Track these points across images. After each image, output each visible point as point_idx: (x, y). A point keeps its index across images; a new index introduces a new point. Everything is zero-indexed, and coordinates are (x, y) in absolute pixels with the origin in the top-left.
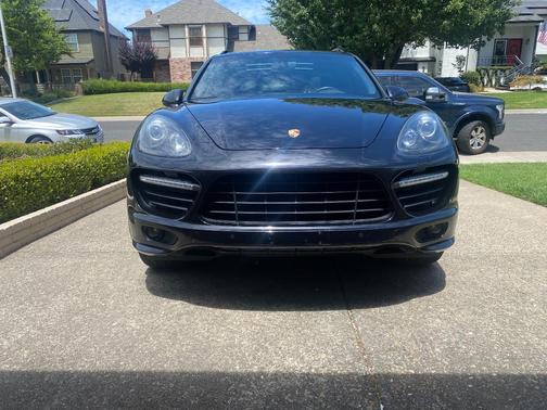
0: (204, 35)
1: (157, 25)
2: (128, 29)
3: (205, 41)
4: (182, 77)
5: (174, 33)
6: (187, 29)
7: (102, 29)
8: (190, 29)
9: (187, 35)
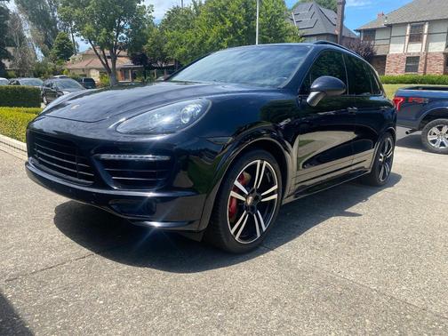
0: (426, 31)
1: (383, 25)
2: (357, 31)
3: (425, 36)
4: (396, 71)
5: (395, 32)
6: (409, 28)
7: (337, 33)
8: (412, 27)
9: (408, 33)
